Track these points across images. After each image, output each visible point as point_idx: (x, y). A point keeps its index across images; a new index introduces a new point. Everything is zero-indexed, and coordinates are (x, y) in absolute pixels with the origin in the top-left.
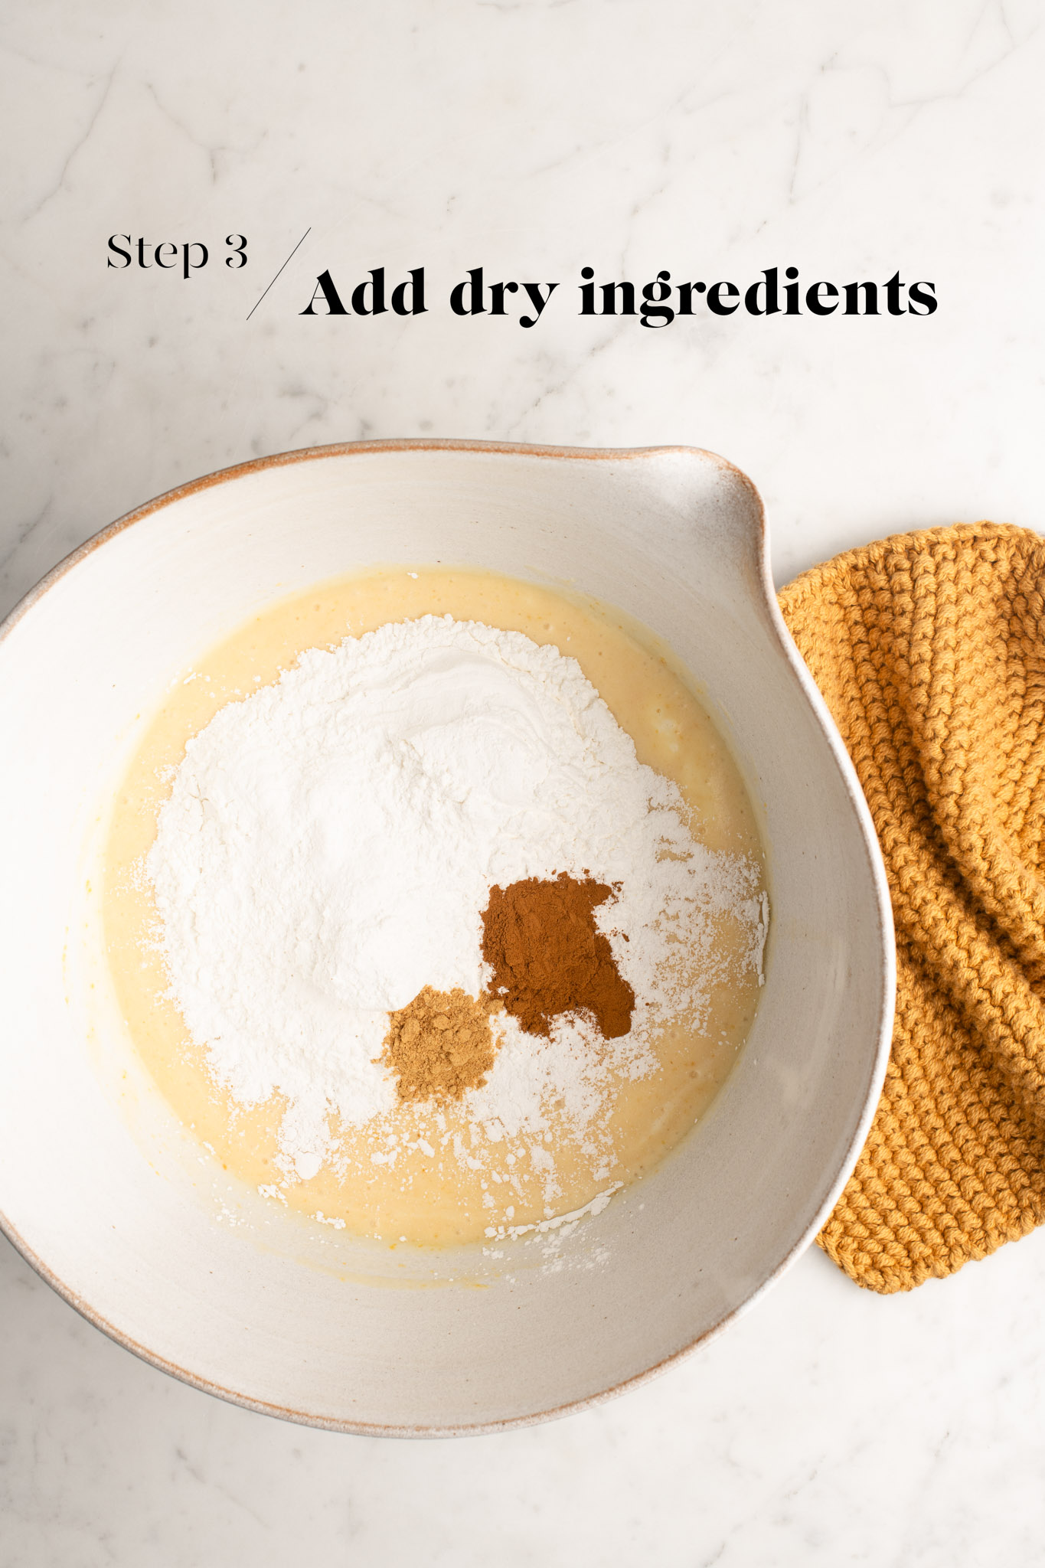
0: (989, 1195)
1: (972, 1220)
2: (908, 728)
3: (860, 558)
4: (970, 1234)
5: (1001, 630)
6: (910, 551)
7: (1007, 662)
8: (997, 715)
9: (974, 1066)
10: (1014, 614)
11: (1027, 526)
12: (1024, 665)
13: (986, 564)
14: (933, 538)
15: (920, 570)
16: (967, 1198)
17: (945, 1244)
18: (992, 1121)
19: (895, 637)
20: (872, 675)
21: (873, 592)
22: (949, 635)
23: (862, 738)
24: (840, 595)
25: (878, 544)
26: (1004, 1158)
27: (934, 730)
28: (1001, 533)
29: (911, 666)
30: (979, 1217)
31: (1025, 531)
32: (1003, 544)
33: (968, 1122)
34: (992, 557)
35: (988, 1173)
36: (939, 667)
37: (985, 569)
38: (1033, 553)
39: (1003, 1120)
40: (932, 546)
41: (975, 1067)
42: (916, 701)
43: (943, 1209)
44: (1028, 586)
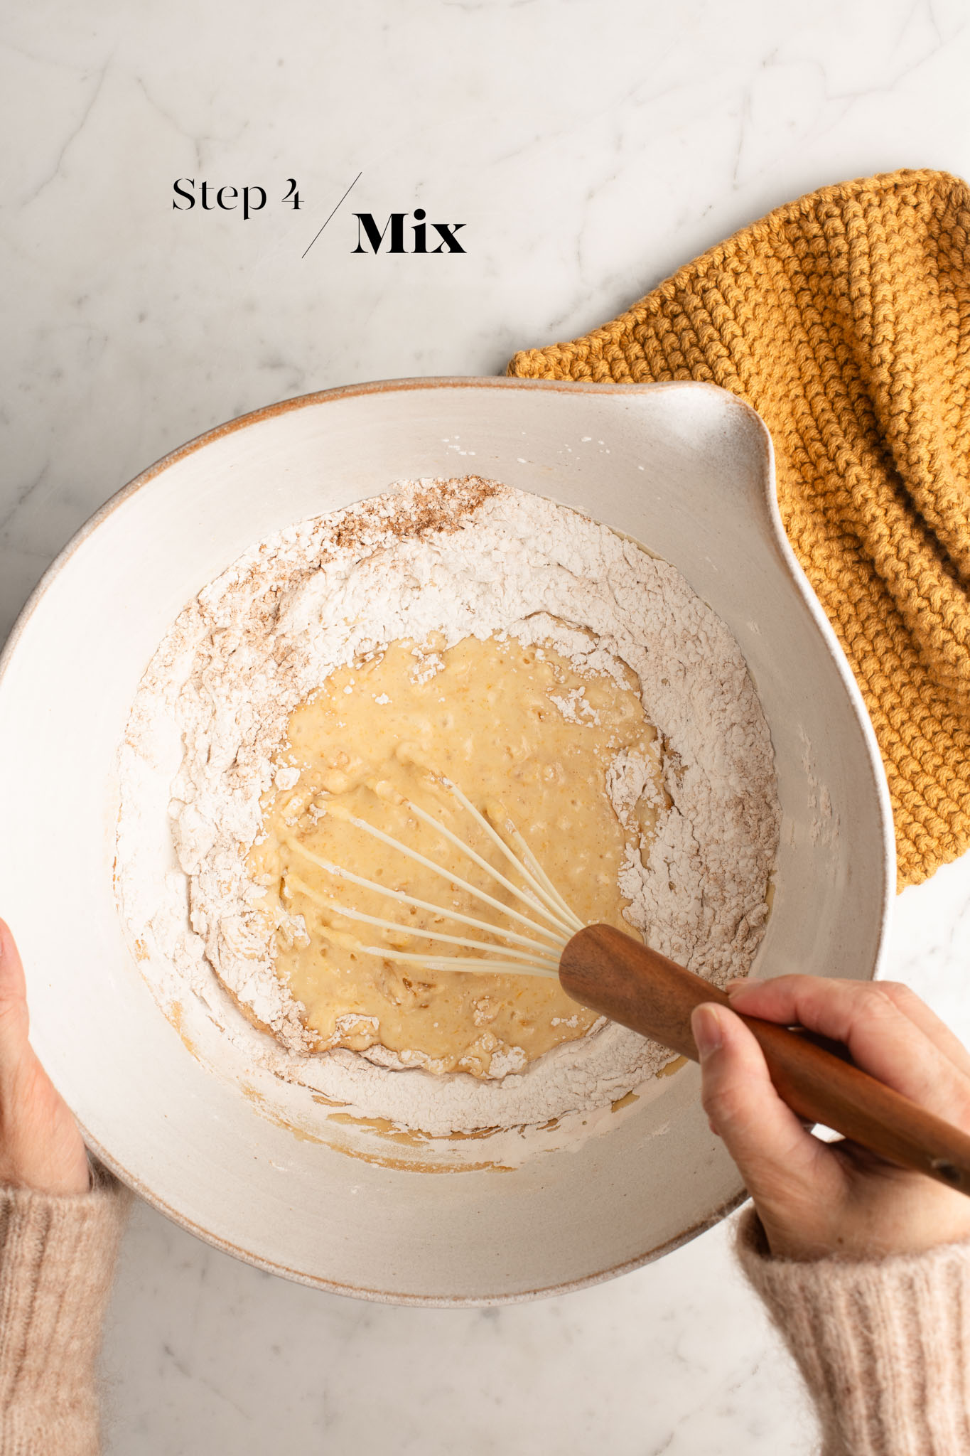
0: (953, 800)
1: (939, 826)
2: (855, 364)
3: (791, 212)
4: (939, 839)
5: (931, 268)
6: (838, 201)
7: (939, 296)
8: (937, 343)
9: (923, 683)
10: (941, 251)
11: (943, 169)
12: (956, 297)
13: (909, 207)
14: (858, 187)
15: (850, 215)
16: (933, 806)
17: (917, 852)
18: (946, 732)
19: (834, 278)
20: (817, 319)
21: (808, 241)
22: (884, 269)
23: (813, 376)
24: (776, 249)
25: (808, 197)
26: (962, 765)
27: (880, 356)
28: (919, 178)
29: (852, 302)
30: (946, 822)
31: (941, 174)
32: (922, 189)
33: (923, 735)
34: (913, 201)
35: (948, 780)
36: (878, 299)
37: (908, 212)
38: (951, 193)
39: (955, 730)
40: (858, 196)
41: (924, 685)
42: (860, 333)
43: (911, 819)
44: (949, 222)
